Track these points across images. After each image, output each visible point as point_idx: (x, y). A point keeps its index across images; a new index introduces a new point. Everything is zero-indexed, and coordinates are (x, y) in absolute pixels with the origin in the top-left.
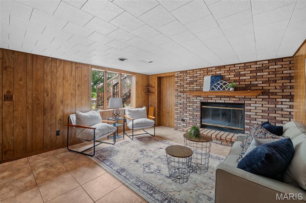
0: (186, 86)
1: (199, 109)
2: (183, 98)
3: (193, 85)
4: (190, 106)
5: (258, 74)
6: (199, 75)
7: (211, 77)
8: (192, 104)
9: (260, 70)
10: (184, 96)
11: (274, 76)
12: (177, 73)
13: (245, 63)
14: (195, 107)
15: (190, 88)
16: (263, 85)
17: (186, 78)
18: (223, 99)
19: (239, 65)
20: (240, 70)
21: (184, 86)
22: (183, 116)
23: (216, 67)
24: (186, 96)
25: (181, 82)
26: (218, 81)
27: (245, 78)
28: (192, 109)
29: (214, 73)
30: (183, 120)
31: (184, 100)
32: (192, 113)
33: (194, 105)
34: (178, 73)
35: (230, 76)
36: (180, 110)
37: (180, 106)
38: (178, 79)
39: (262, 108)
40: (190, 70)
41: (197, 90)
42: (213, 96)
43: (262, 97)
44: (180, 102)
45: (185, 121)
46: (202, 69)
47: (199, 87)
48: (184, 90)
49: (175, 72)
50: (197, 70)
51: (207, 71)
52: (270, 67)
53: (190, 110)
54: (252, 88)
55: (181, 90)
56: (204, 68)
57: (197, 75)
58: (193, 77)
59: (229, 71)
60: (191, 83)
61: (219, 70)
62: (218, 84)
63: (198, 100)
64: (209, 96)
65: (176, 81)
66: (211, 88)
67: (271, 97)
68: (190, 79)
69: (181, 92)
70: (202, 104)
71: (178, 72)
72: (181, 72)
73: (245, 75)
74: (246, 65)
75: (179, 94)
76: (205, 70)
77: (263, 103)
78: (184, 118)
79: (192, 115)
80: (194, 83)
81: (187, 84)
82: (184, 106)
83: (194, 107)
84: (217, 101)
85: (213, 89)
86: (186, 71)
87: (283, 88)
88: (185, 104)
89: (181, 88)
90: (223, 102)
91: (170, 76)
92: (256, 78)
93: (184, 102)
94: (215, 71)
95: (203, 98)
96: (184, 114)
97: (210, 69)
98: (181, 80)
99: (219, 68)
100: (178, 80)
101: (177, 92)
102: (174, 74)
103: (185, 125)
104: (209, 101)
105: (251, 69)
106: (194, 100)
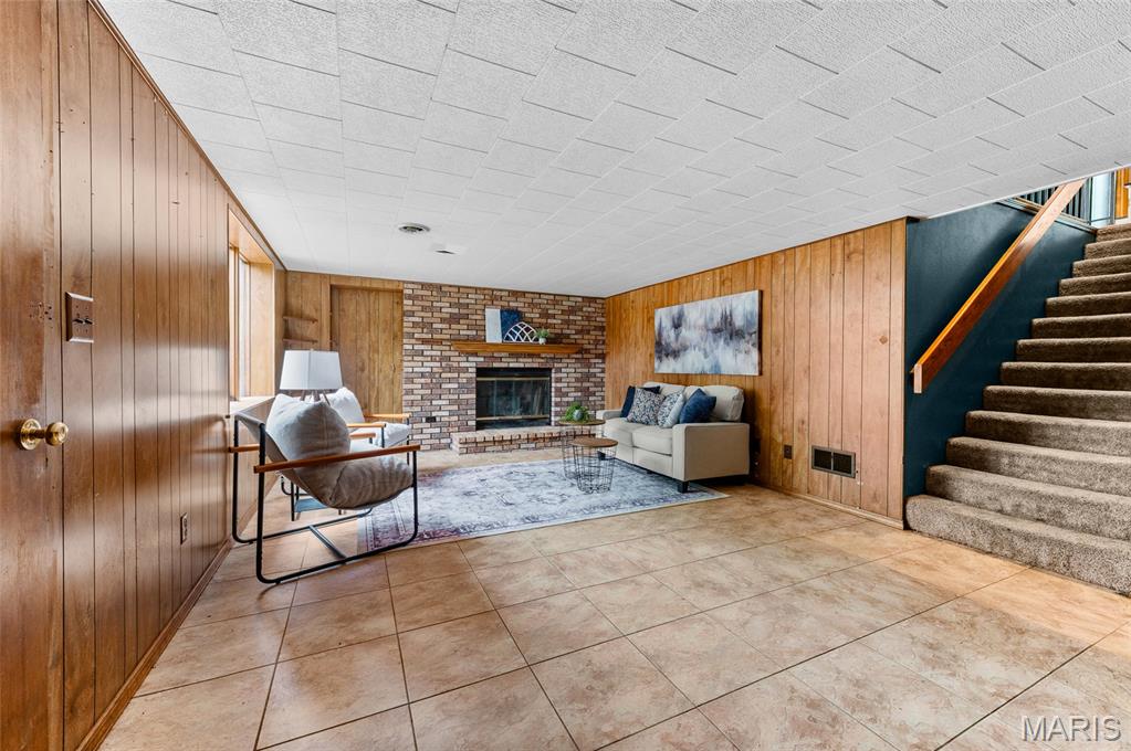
0: (440, 326)
1: (474, 385)
2: (429, 359)
3: (459, 327)
4: (450, 380)
5: (571, 317)
6: (473, 302)
7: (502, 312)
8: (456, 375)
9: (572, 311)
10: (434, 353)
11: (587, 323)
12: (410, 286)
13: (555, 295)
14: (465, 381)
15: (451, 332)
16: (576, 337)
17: (439, 304)
18: (521, 360)
19: (547, 297)
20: (548, 307)
21: (434, 326)
22: (433, 408)
23: (509, 291)
24: (439, 353)
25: (423, 314)
26: (514, 322)
27: (555, 321)
28: (456, 386)
29: (506, 304)
30: (431, 420)
31: (432, 364)
32: (456, 397)
33: (462, 375)
34: (416, 286)
35: (532, 315)
36: (422, 392)
37: (423, 380)
38: (413, 305)
39: (575, 375)
40: (450, 286)
41: (468, 339)
42: (503, 354)
43: (575, 356)
44: (422, 370)
45: (438, 419)
46: (480, 289)
47: (474, 333)
48: (435, 336)
49: (404, 282)
50: (470, 291)
51: (491, 296)
52: (584, 309)
53: (450, 389)
54: (564, 341)
55: (424, 336)
56: (485, 289)
57: (467, 301)
58: (459, 305)
59: (532, 305)
60: (454, 319)
61: (514, 299)
62: (517, 329)
63: (472, 364)
64: (495, 355)
65: (409, 308)
66: (503, 335)
67: (585, 356)
68: (450, 310)
69: (424, 341)
70: (480, 372)
71: (413, 283)
72: (424, 286)
73: (554, 316)
74: (556, 299)
75: (416, 347)
76: (486, 292)
77: (576, 366)
78: (434, 414)
79: (457, 402)
80: (461, 322)
81: (443, 320)
82: (434, 381)
83: (460, 381)
84: (511, 365)
85: (508, 338)
86: (440, 287)
87: (597, 342)
88: (437, 376)
89: (425, 330)
90: (522, 365)
91: (370, 290)
92: (567, 322)
93: (435, 370)
94: (509, 299)
95: (482, 359)
96: (434, 402)
97: (498, 293)
98: (424, 309)
99: (515, 294)
100: (415, 308)
101: (413, 341)
102: (401, 288)
103: (438, 430)
104: (496, 365)
105: (562, 308)
106: (462, 365)
